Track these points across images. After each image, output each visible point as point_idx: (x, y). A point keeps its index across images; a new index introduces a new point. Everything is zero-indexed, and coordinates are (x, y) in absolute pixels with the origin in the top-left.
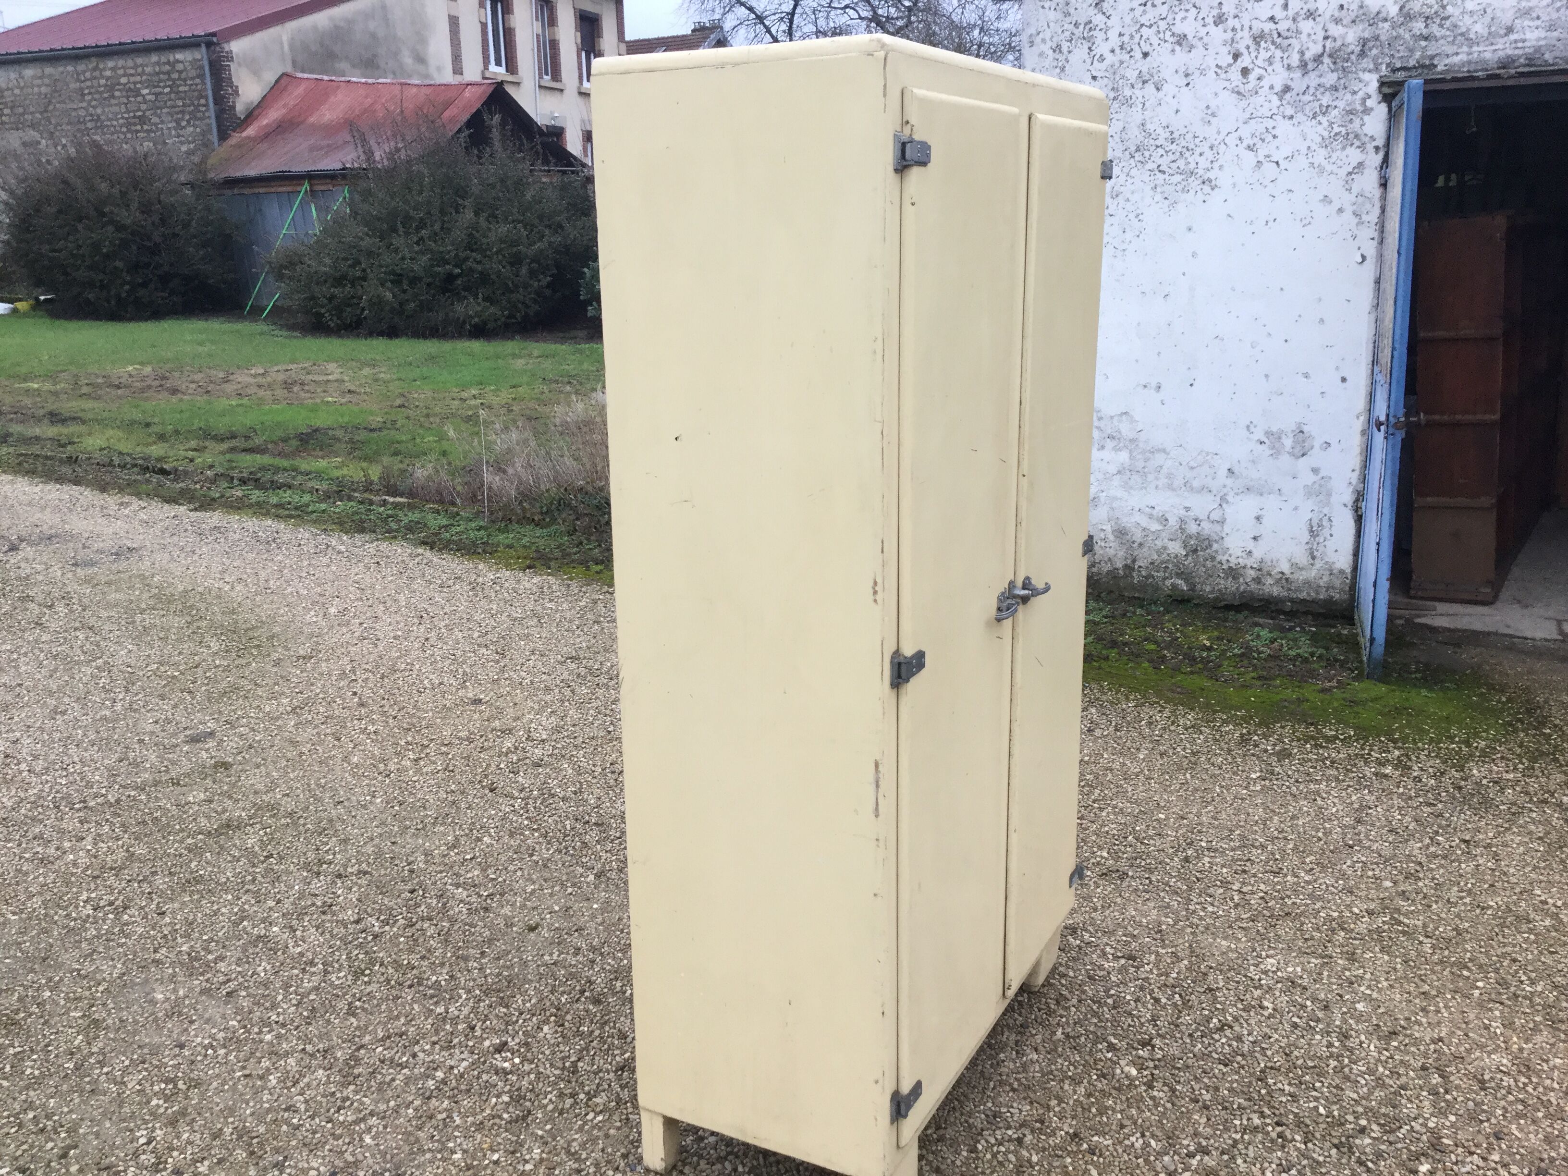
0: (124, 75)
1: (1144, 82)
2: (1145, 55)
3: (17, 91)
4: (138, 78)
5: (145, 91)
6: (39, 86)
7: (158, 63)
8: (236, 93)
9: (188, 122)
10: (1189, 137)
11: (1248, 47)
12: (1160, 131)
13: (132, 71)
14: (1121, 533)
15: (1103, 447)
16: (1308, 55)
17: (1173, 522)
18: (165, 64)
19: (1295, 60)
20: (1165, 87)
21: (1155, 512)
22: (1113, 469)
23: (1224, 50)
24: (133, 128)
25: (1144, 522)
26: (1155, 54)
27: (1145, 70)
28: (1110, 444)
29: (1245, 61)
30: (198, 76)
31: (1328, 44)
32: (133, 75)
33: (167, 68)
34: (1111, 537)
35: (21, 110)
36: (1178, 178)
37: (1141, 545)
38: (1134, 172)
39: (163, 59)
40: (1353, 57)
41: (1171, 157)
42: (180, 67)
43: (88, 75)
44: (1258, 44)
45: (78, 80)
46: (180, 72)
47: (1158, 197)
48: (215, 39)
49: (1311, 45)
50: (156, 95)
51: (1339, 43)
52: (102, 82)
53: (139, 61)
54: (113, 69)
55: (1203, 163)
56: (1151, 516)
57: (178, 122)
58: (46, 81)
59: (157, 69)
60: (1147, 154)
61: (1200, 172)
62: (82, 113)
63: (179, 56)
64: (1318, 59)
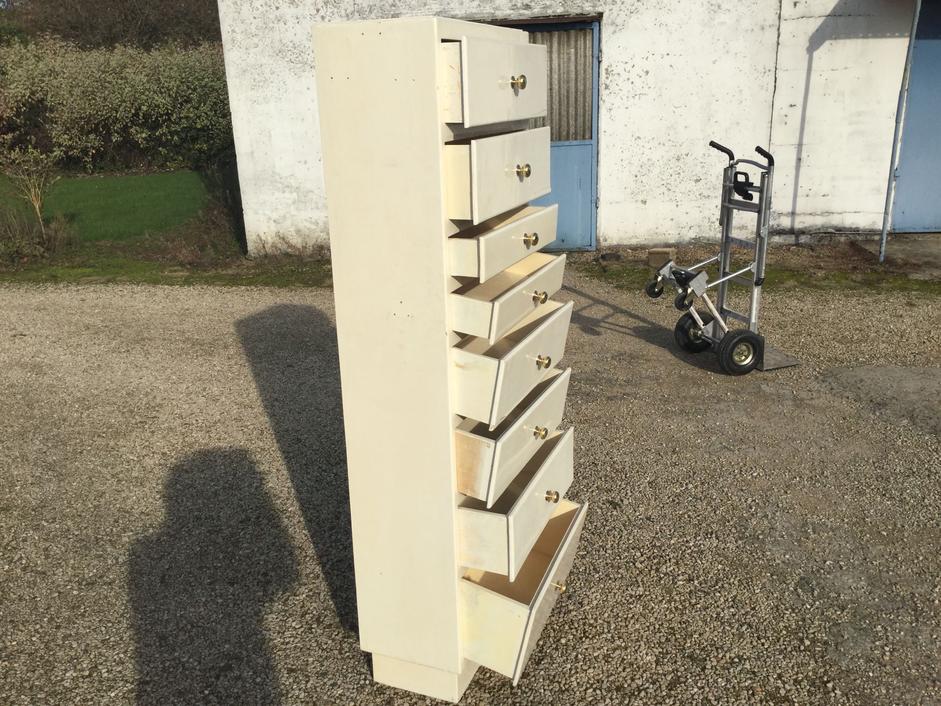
1: (279, 21)
2: (277, 8)
10: (302, 46)
11: (322, 7)
12: (288, 43)
14: (298, 232)
15: (284, 192)
16: (349, 11)
17: (321, 223)
19: (343, 13)
20: (288, 23)
21: (312, 220)
22: (290, 202)
23: (312, 8)
25: (308, 225)
26: (281, 8)
27: (278, 14)
28: (287, 190)
29: (322, 13)
31: (356, 6)
34: (294, 234)
36: (299, 65)
37: (308, 236)
38: (279, 62)
40: (367, 13)
41: (296, 56)
44: (327, 5)
47: (292, 74)
49: (349, 7)
51: (360, 6)
55: (310, 59)
56: (311, 222)
60: (284, 54)
61: (309, 62)
64: (352, 13)
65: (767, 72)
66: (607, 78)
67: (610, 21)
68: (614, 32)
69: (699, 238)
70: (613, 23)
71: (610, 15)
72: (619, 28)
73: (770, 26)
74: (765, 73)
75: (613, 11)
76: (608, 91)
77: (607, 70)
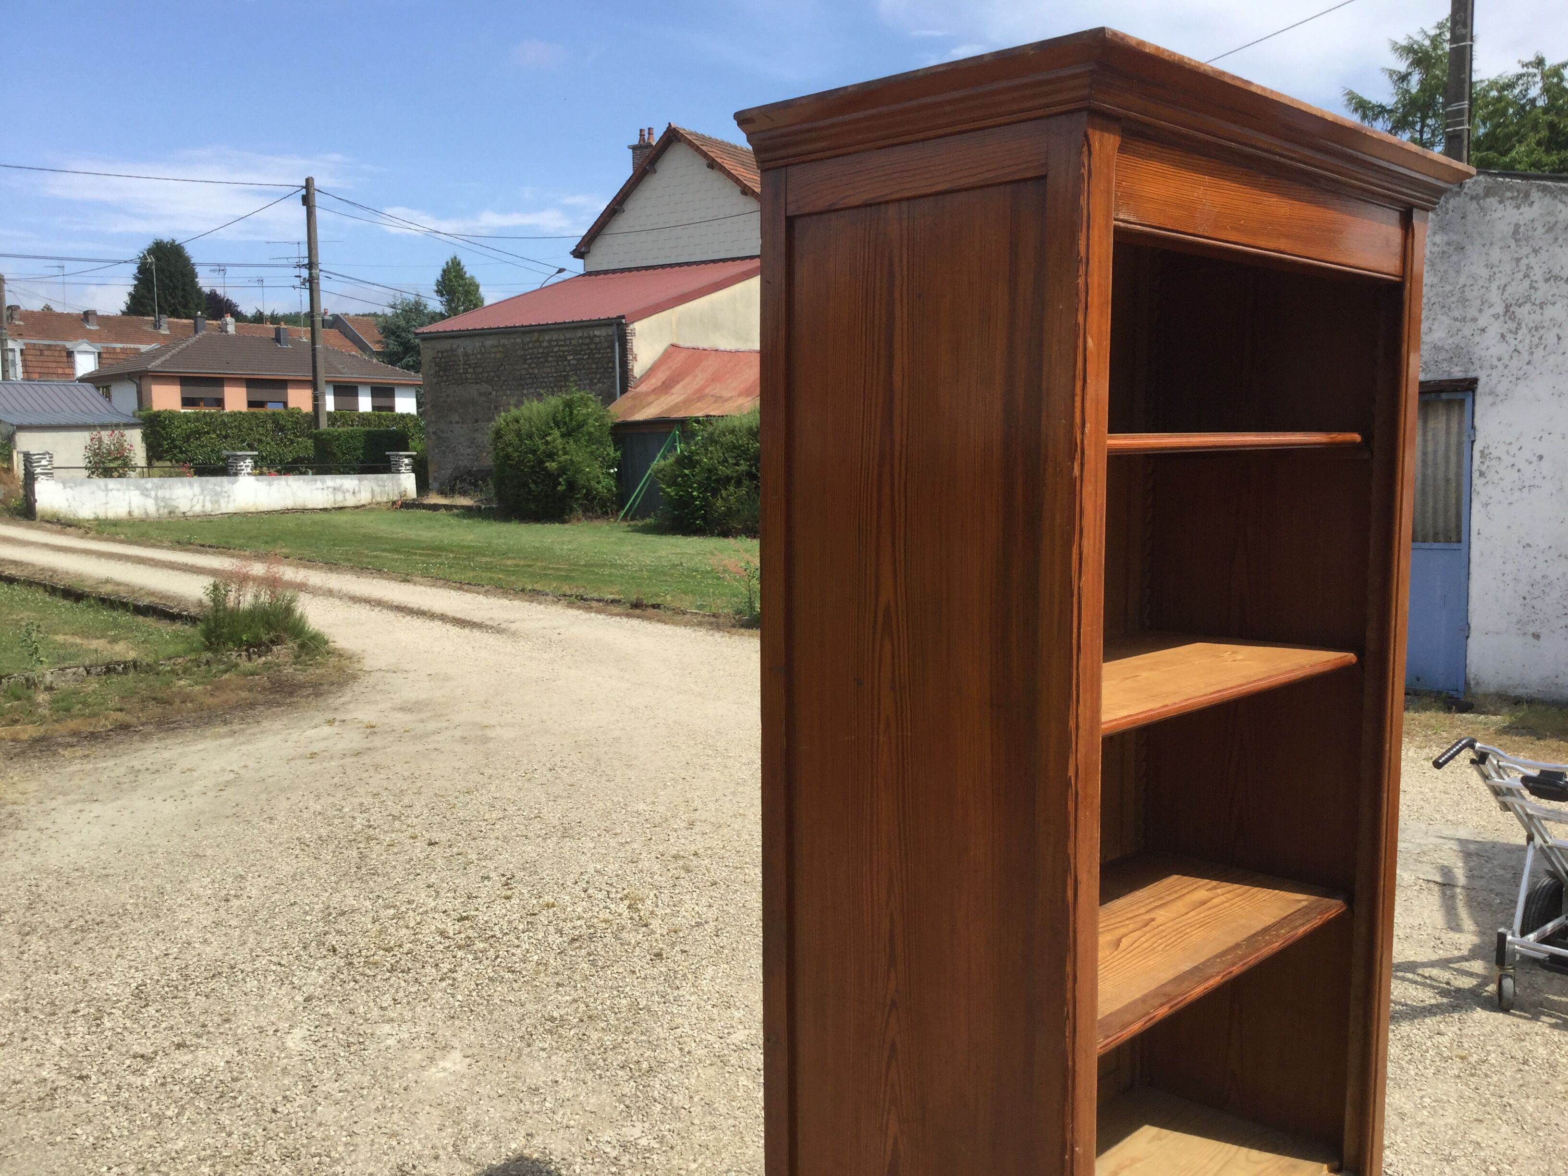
0: (557, 345)
3: (479, 356)
4: (566, 348)
5: (570, 358)
6: (496, 353)
7: (581, 337)
8: (635, 359)
9: (599, 379)
13: (563, 343)
18: (586, 338)
24: (560, 384)
30: (608, 347)
32: (562, 346)
33: (587, 341)
35: (481, 369)
39: (585, 335)
42: (597, 340)
43: (531, 345)
45: (524, 349)
46: (596, 344)
48: (624, 321)
50: (578, 360)
52: (541, 350)
53: (568, 335)
54: (549, 341)
57: (591, 381)
58: (501, 349)
59: (580, 341)
62: (524, 372)
63: (597, 333)
66: (1482, 463)
67: (1487, 390)
68: (1493, 404)
70: (1491, 393)
71: (1487, 383)
72: (1499, 399)
75: (1491, 378)
76: (1483, 480)
77: (1482, 452)
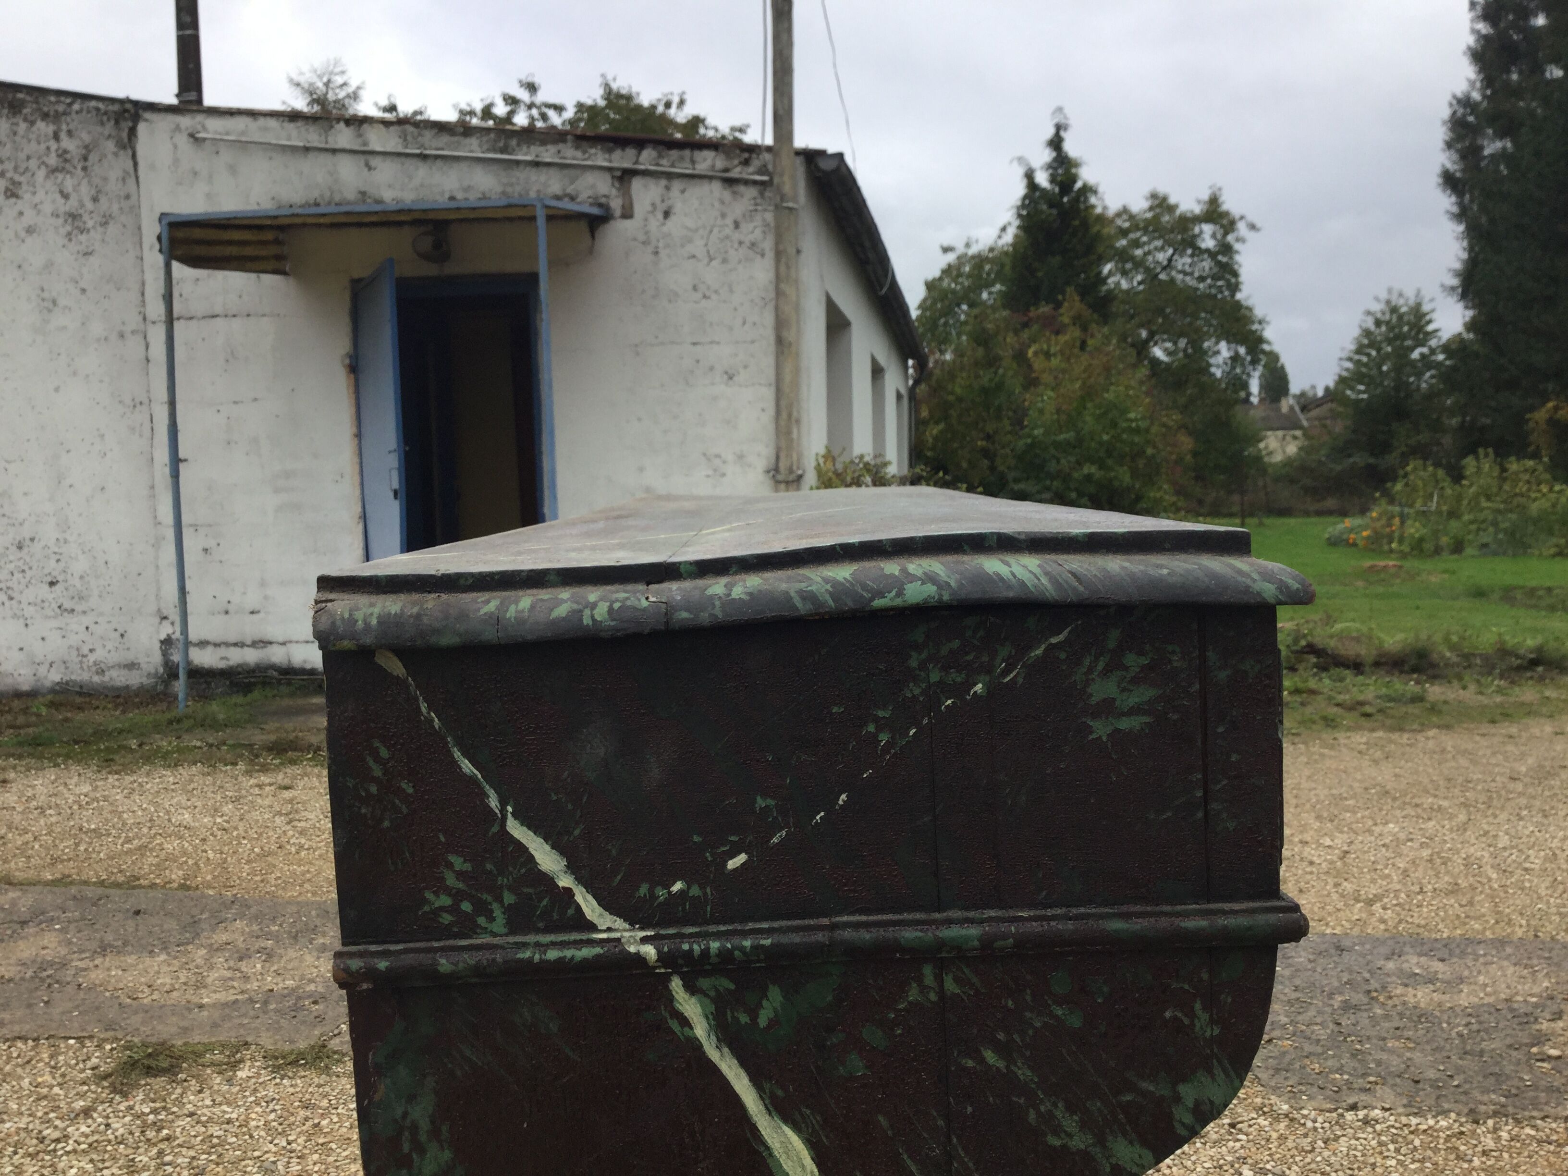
65: (138, 405)
69: (67, 683)
73: (133, 332)
74: (135, 406)
